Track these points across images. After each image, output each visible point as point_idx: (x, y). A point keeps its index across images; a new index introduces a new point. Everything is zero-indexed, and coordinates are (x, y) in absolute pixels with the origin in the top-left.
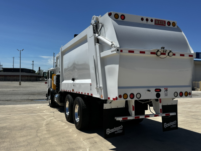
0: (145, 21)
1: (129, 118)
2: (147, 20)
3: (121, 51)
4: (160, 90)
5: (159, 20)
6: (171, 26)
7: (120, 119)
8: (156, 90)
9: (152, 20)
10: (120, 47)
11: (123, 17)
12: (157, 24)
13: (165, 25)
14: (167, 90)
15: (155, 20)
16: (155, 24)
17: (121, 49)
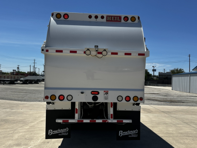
0: (93, 19)
1: (71, 121)
2: (96, 17)
3: (47, 51)
4: (98, 93)
5: (111, 16)
6: (129, 21)
7: (59, 121)
8: (92, 93)
9: (102, 17)
10: (46, 47)
11: (66, 16)
12: (109, 21)
13: (121, 21)
14: (107, 93)
15: (107, 16)
16: (107, 21)
17: (47, 48)
